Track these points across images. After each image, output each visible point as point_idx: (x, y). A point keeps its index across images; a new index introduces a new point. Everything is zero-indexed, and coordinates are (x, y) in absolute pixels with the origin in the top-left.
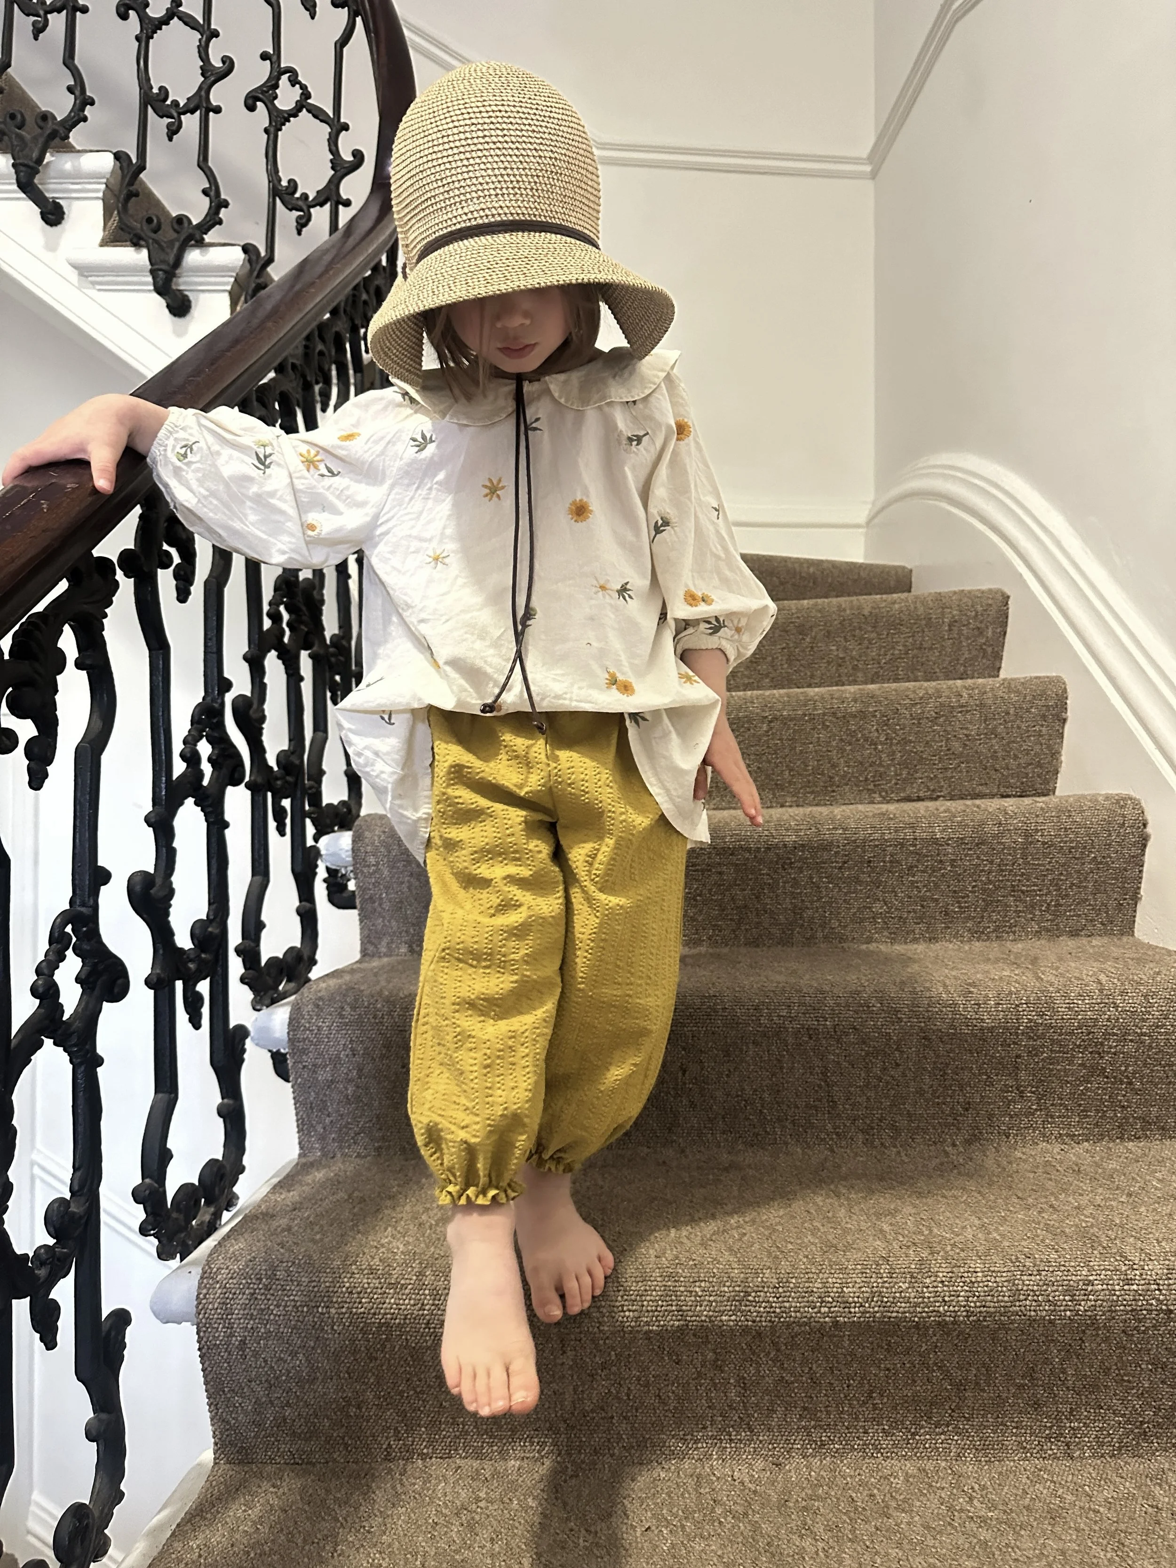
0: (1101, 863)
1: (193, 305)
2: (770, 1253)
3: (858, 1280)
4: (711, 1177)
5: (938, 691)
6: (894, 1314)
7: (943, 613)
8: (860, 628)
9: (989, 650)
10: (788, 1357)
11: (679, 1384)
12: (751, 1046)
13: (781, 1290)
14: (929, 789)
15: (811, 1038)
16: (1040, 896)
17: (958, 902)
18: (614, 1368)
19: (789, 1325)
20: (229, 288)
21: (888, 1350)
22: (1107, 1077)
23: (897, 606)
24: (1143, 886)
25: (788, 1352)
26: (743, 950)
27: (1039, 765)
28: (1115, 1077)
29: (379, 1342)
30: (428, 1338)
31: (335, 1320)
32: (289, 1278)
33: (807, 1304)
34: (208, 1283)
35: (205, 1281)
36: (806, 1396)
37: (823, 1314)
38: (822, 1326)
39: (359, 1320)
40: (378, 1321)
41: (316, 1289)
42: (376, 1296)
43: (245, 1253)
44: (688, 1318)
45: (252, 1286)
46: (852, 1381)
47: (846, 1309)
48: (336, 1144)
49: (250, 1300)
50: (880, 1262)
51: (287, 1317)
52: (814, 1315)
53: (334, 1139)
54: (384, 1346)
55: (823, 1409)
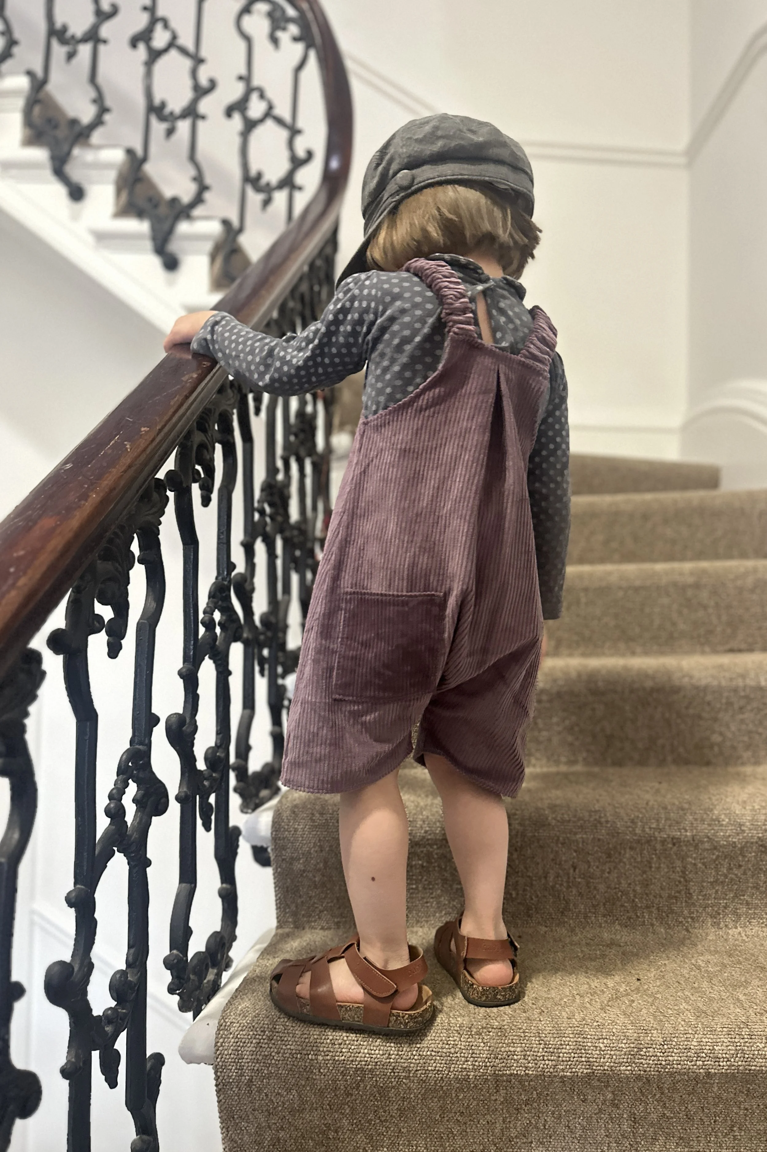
1: (181, 262)
2: (655, 1017)
3: (726, 1040)
4: (598, 952)
5: (755, 567)
6: (753, 1068)
7: (754, 507)
8: (690, 517)
10: (670, 1098)
11: (584, 1118)
12: (628, 850)
13: (666, 1047)
14: (747, 644)
15: (674, 844)
18: (535, 1104)
19: (671, 1074)
20: (209, 250)
21: (747, 1095)
25: (669, 1094)
26: (611, 770)
29: (355, 1083)
30: (393, 1080)
31: (322, 1065)
32: (286, 1031)
33: (686, 1059)
34: (224, 1034)
35: (221, 1032)
36: (682, 1129)
37: (698, 1066)
38: (698, 1075)
39: (340, 1065)
40: (355, 1066)
41: (307, 1040)
42: (353, 1047)
43: (251, 1010)
44: (594, 1068)
45: (257, 1037)
46: (718, 1118)
47: (717, 1063)
48: (305, 919)
49: (256, 1048)
50: (742, 1026)
51: (285, 1062)
52: (691, 1067)
53: (303, 915)
54: (358, 1086)
55: (695, 1139)
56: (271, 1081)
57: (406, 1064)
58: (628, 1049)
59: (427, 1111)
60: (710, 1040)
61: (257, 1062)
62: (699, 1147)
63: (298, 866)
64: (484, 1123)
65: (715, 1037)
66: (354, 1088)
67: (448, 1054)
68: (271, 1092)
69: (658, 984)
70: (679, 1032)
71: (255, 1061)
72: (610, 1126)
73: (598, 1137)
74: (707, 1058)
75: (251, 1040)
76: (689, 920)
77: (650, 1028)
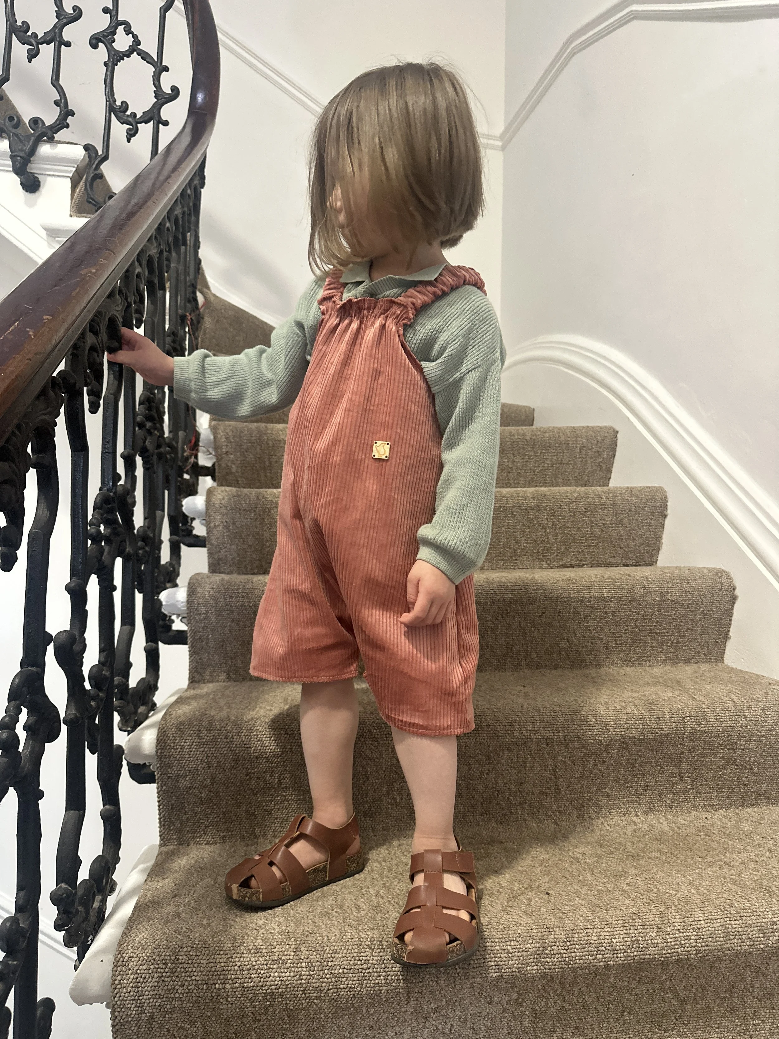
0: (706, 614)
1: (42, 184)
2: (554, 914)
3: (622, 932)
5: (586, 494)
6: (647, 957)
7: (576, 441)
8: (524, 449)
9: (604, 466)
10: (569, 992)
11: (488, 1018)
12: (506, 752)
13: (568, 943)
14: (578, 560)
15: (547, 745)
16: (667, 636)
17: (615, 640)
18: (444, 1011)
19: (574, 970)
20: (71, 175)
21: (639, 982)
22: (737, 765)
23: (547, 434)
24: (731, 629)
25: (570, 989)
27: (648, 545)
28: (742, 766)
29: (264, 1008)
30: (303, 1002)
31: (229, 994)
32: (190, 962)
33: (587, 953)
34: (122, 971)
35: (119, 969)
36: (578, 1019)
37: (598, 960)
38: (597, 968)
39: (250, 992)
40: (264, 991)
41: (213, 969)
42: (262, 972)
43: (149, 941)
44: (503, 971)
45: (159, 970)
46: (611, 1006)
47: (615, 955)
48: (190, 835)
49: (158, 982)
50: (634, 917)
51: (190, 994)
52: (592, 961)
53: (188, 831)
54: (267, 1011)
55: (589, 1027)
56: (174, 1016)
57: (318, 984)
58: (534, 949)
59: (336, 1029)
60: (608, 934)
61: (159, 998)
62: (593, 1035)
63: (184, 783)
64: (392, 1034)
65: (612, 930)
66: (262, 1013)
67: (360, 970)
68: (173, 1027)
69: (547, 879)
70: (578, 927)
71: (157, 996)
72: (512, 1024)
73: (501, 1035)
74: (606, 952)
75: (152, 975)
76: (557, 813)
77: (552, 926)
